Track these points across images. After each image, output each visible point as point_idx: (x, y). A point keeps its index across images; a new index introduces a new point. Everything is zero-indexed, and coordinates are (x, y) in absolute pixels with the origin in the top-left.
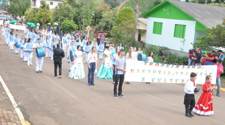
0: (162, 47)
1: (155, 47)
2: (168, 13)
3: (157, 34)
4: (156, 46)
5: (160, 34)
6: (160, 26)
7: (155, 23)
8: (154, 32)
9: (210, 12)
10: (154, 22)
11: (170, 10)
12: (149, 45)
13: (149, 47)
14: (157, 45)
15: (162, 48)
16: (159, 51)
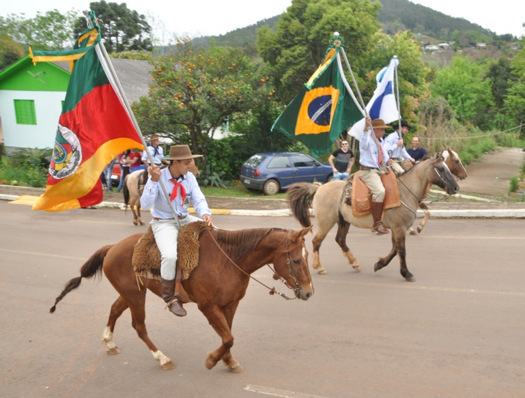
0: (44, 149)
1: (28, 150)
2: (40, 80)
3: (27, 123)
4: (30, 149)
5: (34, 122)
6: (29, 106)
7: (17, 102)
8: (19, 120)
9: (124, 71)
10: (15, 100)
11: (44, 73)
12: (14, 150)
13: (14, 153)
14: (33, 147)
15: (44, 152)
16: (39, 159)
